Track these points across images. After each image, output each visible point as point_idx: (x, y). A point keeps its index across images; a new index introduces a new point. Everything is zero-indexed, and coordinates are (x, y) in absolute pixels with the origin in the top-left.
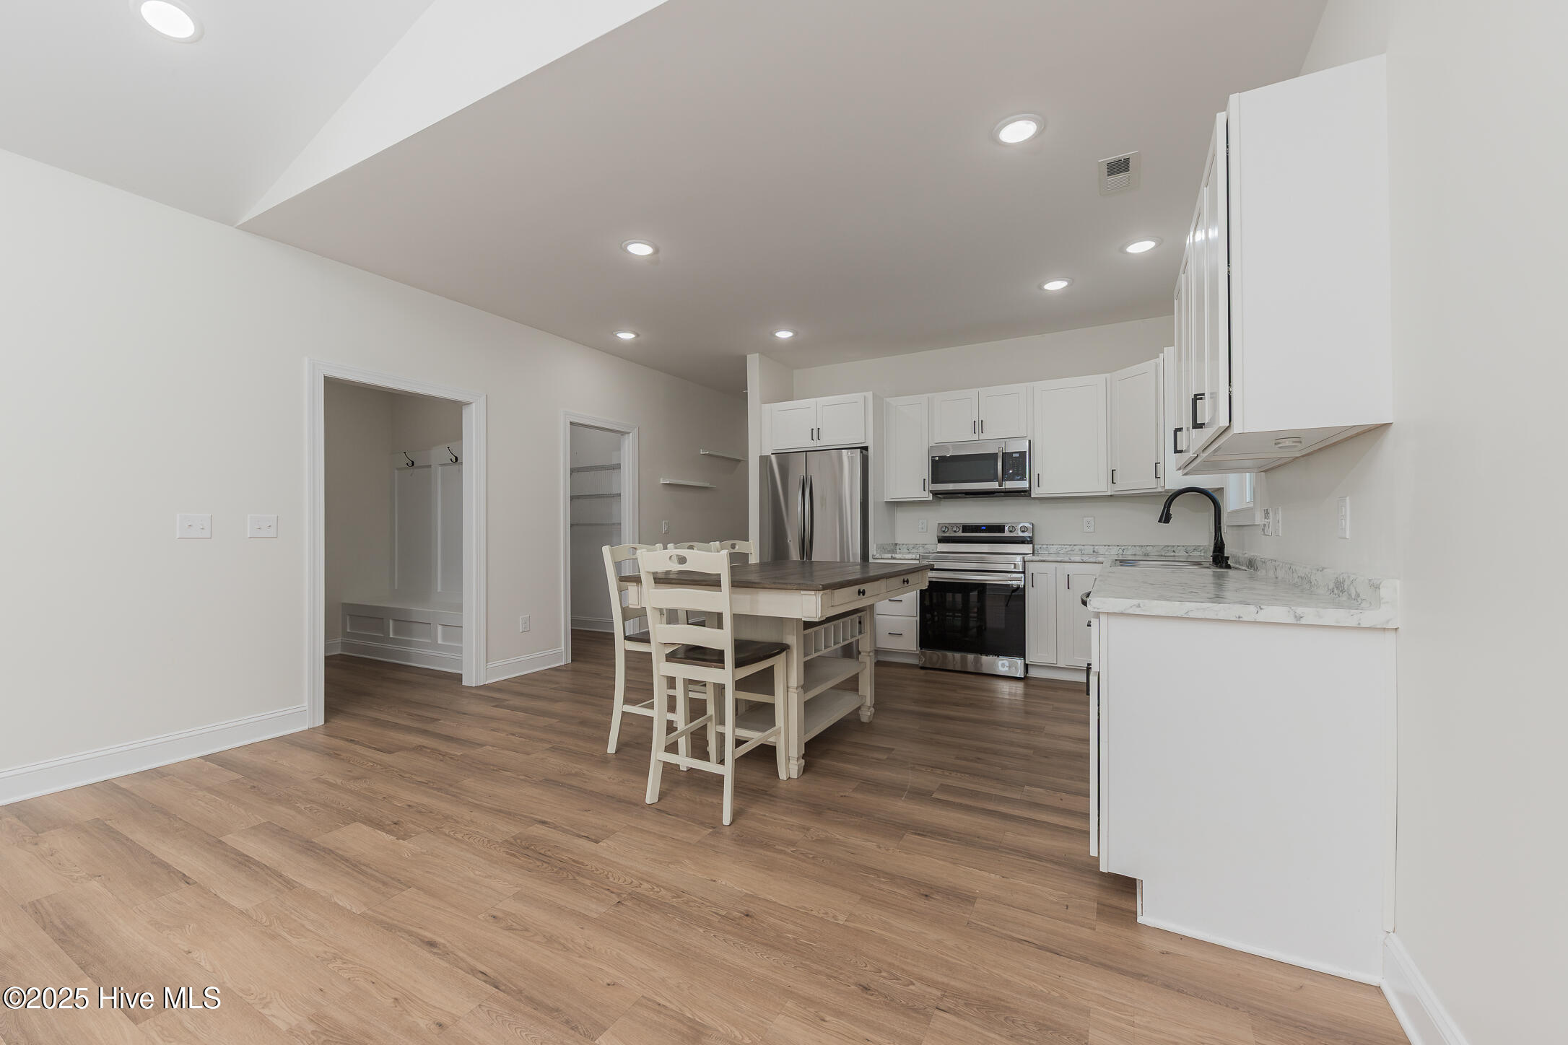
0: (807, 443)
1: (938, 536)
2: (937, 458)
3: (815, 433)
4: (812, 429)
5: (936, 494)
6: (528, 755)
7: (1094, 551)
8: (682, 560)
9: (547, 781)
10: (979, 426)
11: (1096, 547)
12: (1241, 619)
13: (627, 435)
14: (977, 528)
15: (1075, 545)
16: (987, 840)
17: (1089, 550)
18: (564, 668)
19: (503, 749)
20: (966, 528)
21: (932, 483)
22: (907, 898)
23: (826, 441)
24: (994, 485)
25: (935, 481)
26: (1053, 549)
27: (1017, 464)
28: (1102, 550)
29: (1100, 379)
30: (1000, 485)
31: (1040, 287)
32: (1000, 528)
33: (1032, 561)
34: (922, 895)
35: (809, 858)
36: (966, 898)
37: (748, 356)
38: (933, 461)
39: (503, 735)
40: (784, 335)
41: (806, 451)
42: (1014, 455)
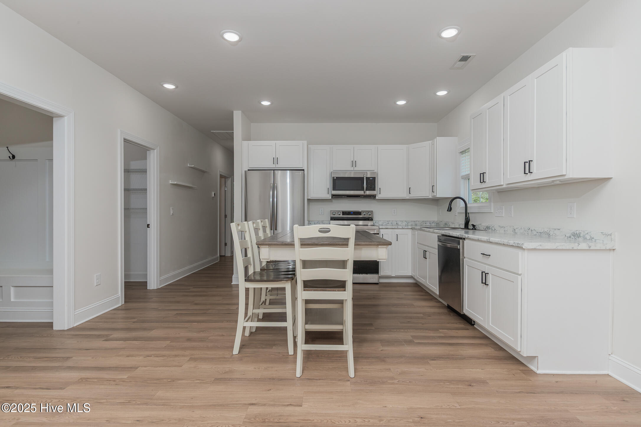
0: (271, 166)
1: (331, 217)
2: (335, 178)
3: (276, 160)
4: (274, 158)
5: (334, 196)
6: (181, 367)
7: (397, 224)
8: (328, 231)
9: (217, 379)
10: (354, 164)
11: (398, 222)
12: (573, 249)
13: (152, 151)
14: (349, 213)
15: (389, 221)
16: (457, 356)
17: (395, 223)
18: (120, 308)
19: (155, 367)
20: (344, 213)
21: (333, 190)
22: (465, 388)
23: (281, 165)
24: (361, 193)
25: (334, 189)
26: (380, 223)
27: (372, 183)
28: (400, 223)
29: (404, 147)
30: (364, 193)
31: (395, 103)
32: (359, 213)
33: (382, 229)
34: (468, 385)
35: (407, 383)
36: (484, 382)
37: (234, 112)
38: (333, 179)
39: (141, 358)
40: (266, 103)
41: (274, 170)
42: (370, 179)
